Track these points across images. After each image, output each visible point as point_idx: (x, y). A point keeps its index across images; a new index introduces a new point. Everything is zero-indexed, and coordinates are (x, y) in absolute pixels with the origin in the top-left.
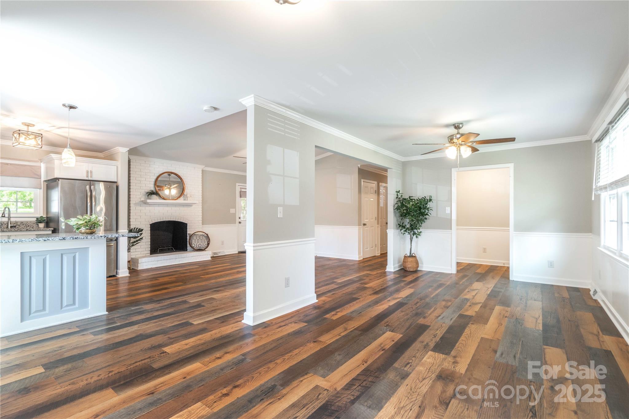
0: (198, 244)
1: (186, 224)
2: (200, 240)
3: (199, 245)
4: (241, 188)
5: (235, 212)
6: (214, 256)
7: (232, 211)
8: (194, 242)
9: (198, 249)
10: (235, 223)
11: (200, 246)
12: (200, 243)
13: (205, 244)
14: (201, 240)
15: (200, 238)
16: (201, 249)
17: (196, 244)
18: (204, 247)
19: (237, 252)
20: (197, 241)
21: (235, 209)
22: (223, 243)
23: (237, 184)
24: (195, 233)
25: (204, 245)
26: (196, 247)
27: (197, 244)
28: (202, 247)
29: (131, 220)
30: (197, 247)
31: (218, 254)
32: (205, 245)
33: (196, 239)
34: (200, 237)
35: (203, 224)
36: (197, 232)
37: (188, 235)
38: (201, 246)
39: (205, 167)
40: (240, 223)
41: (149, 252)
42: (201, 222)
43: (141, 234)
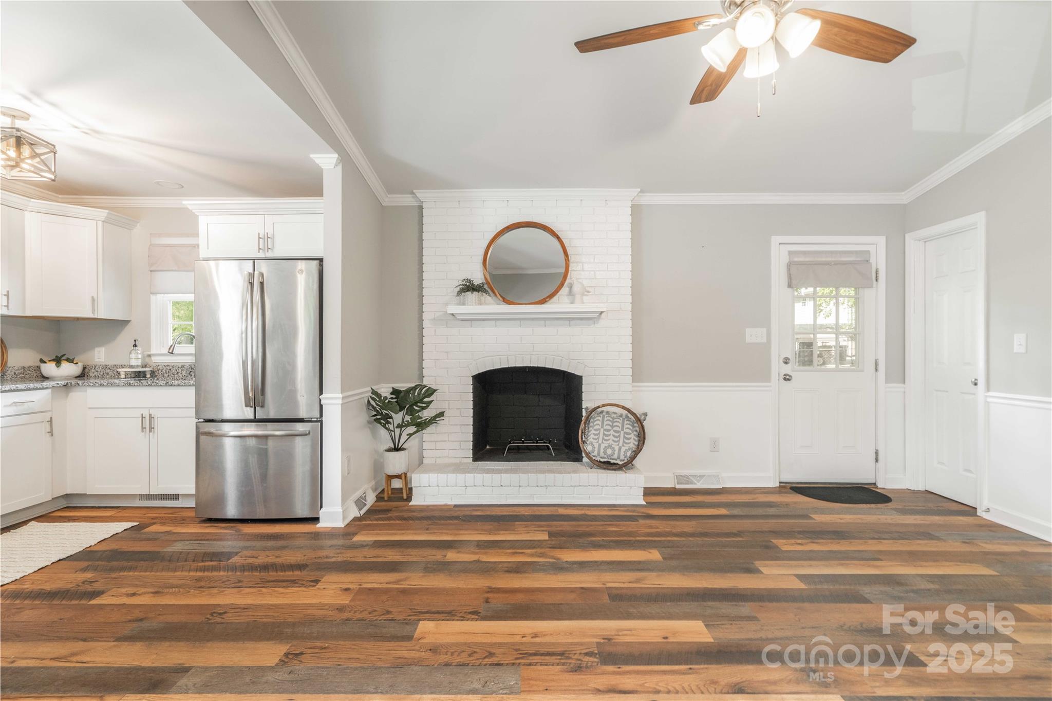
0: (603, 446)
1: (580, 378)
2: (612, 432)
3: (606, 448)
4: (790, 253)
5: (765, 340)
6: (678, 487)
7: (754, 335)
8: (592, 436)
9: (604, 462)
10: (769, 379)
11: (609, 451)
12: (611, 442)
13: (627, 447)
14: (615, 431)
15: (612, 427)
16: (614, 464)
17: (596, 446)
18: (622, 457)
19: (774, 484)
20: (604, 434)
21: (764, 330)
22: (714, 445)
23: (776, 238)
24: (605, 409)
25: (623, 449)
26: (599, 454)
27: (600, 445)
28: (616, 456)
29: (425, 364)
30: (602, 454)
31: (692, 483)
32: (627, 452)
33: (603, 427)
34: (613, 422)
35: (634, 378)
36: (604, 406)
37: (584, 411)
38: (614, 454)
39: (642, 191)
40: (787, 378)
41: (470, 453)
42: (630, 372)
43: (428, 405)
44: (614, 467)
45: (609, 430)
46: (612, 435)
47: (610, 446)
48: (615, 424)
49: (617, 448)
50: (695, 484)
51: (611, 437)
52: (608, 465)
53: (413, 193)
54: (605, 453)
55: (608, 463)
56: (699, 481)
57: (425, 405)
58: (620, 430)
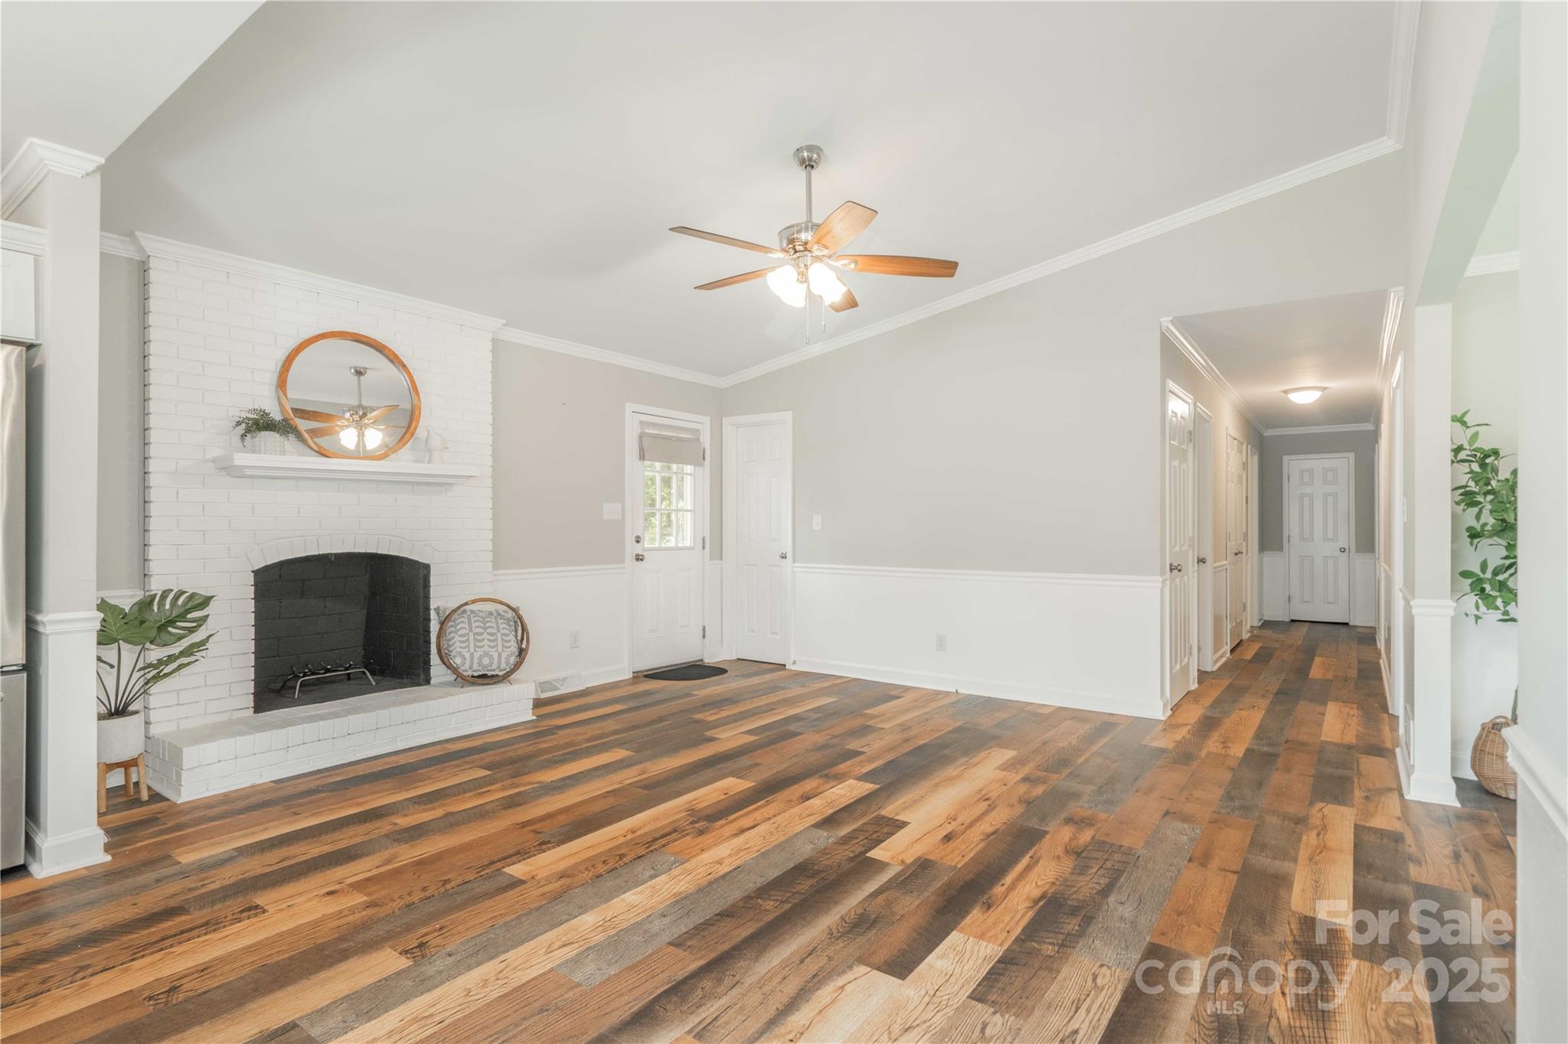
0: (477, 655)
1: (427, 567)
2: (486, 636)
3: (481, 657)
4: (641, 422)
5: (619, 516)
6: (543, 696)
7: (610, 511)
8: (458, 644)
9: (479, 677)
10: (622, 560)
11: (486, 661)
12: (486, 648)
13: (508, 652)
14: (489, 634)
15: (485, 628)
16: (493, 676)
17: (467, 656)
18: (503, 666)
19: (628, 675)
20: (475, 640)
21: (620, 505)
22: (575, 642)
23: (630, 407)
24: (466, 607)
25: (504, 655)
26: (471, 668)
27: (472, 655)
28: (495, 666)
29: (152, 553)
30: (475, 667)
31: (556, 689)
32: (507, 658)
33: (471, 631)
34: (485, 623)
35: (497, 565)
36: (474, 602)
37: (433, 615)
38: (492, 663)
39: (505, 325)
40: (639, 558)
41: (250, 701)
42: (490, 556)
43: (200, 623)
44: (495, 680)
45: (481, 634)
46: (486, 640)
47: (486, 654)
48: (487, 625)
49: (496, 655)
50: (559, 689)
51: (486, 642)
52: (484, 679)
53: (131, 235)
54: (479, 664)
55: (484, 676)
56: (562, 685)
57: (195, 624)
58: (495, 631)
